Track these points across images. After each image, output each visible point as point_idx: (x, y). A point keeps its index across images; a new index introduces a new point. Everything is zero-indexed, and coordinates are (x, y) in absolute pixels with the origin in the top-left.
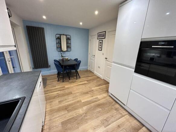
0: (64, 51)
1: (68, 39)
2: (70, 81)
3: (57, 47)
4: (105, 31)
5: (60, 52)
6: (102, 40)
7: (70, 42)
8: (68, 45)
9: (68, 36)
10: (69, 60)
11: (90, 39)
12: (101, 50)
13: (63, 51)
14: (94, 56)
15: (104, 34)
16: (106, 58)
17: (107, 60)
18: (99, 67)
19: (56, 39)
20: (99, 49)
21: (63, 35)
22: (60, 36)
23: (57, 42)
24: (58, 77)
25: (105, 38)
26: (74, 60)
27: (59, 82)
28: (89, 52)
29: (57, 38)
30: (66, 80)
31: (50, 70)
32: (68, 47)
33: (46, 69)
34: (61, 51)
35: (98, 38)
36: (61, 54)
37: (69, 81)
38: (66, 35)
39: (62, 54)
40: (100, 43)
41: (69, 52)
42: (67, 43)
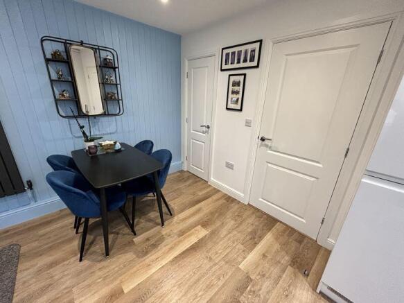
0: (95, 116)
1: (106, 67)
2: (136, 240)
3: (56, 101)
4: (261, 41)
5: (73, 121)
6: (245, 75)
7: (113, 78)
8: (108, 90)
9: (103, 54)
10: (119, 151)
11: (187, 71)
12: (241, 110)
13: (86, 116)
14: (204, 129)
15: (253, 51)
16: (263, 139)
17: (267, 146)
18: (230, 166)
19: (47, 61)
20: (231, 106)
21: (82, 44)
22: (67, 52)
23: (54, 76)
24: (77, 226)
25: (257, 66)
26: (138, 146)
27: (86, 262)
28: (185, 115)
29: (49, 56)
30: (120, 240)
31: (35, 198)
32: (110, 98)
33: (11, 200)
34: (80, 114)
35: (224, 67)
36: (82, 128)
37: (131, 243)
38: (96, 49)
39: (86, 130)
40: (237, 84)
41: (114, 118)
42: (104, 83)
